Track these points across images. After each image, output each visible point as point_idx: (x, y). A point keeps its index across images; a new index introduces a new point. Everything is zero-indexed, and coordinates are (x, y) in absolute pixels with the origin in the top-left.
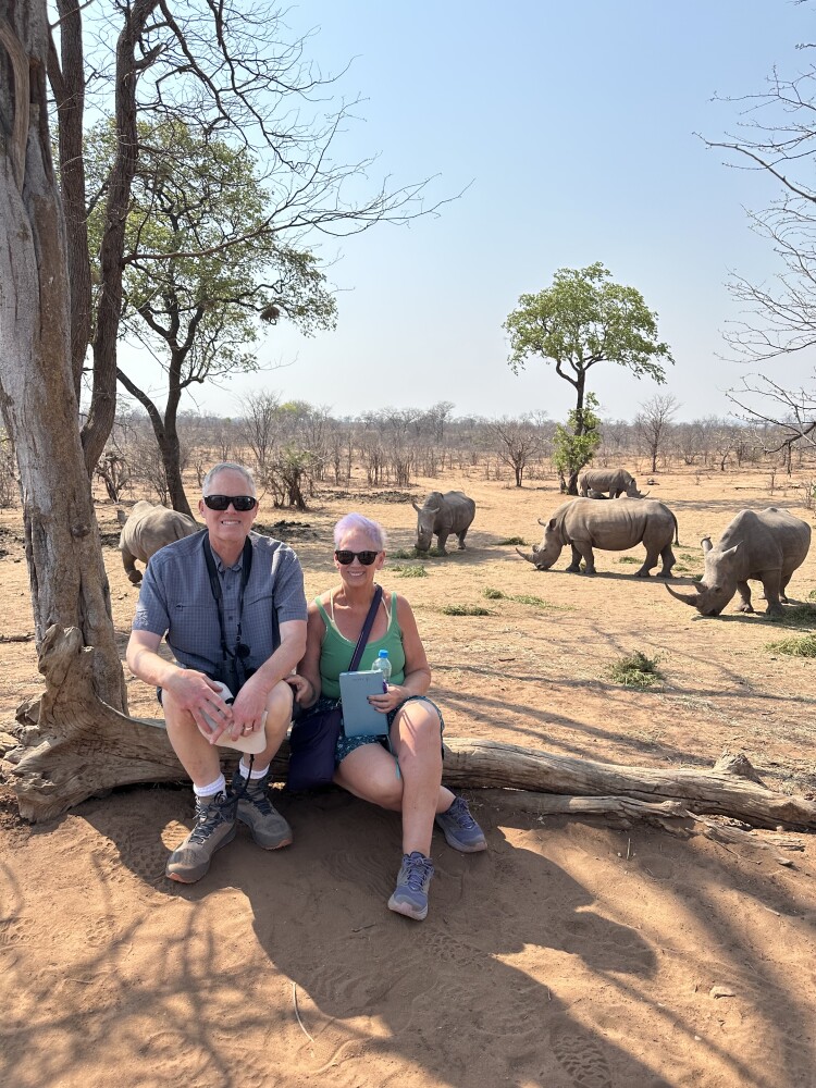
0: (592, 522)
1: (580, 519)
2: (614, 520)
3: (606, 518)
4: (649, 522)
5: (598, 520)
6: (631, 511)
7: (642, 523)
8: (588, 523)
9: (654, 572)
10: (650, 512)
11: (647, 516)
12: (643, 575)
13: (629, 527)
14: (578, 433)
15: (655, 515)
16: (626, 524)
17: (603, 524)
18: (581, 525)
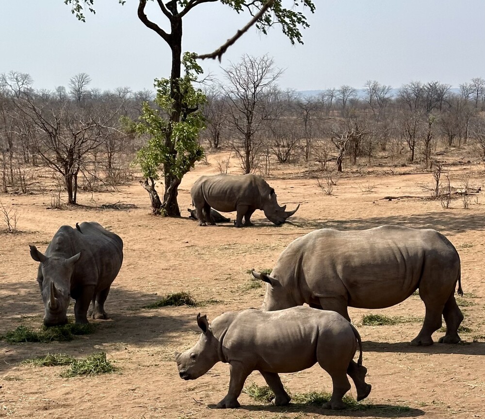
0: (347, 266)
1: (327, 263)
2: (379, 260)
3: (368, 258)
4: (428, 262)
5: (356, 262)
6: (401, 245)
7: (418, 265)
8: (339, 268)
9: (437, 336)
10: (428, 247)
11: (424, 252)
12: (422, 344)
13: (402, 271)
14: (174, 117)
15: (434, 251)
16: (397, 265)
17: (364, 267)
18: (330, 272)
